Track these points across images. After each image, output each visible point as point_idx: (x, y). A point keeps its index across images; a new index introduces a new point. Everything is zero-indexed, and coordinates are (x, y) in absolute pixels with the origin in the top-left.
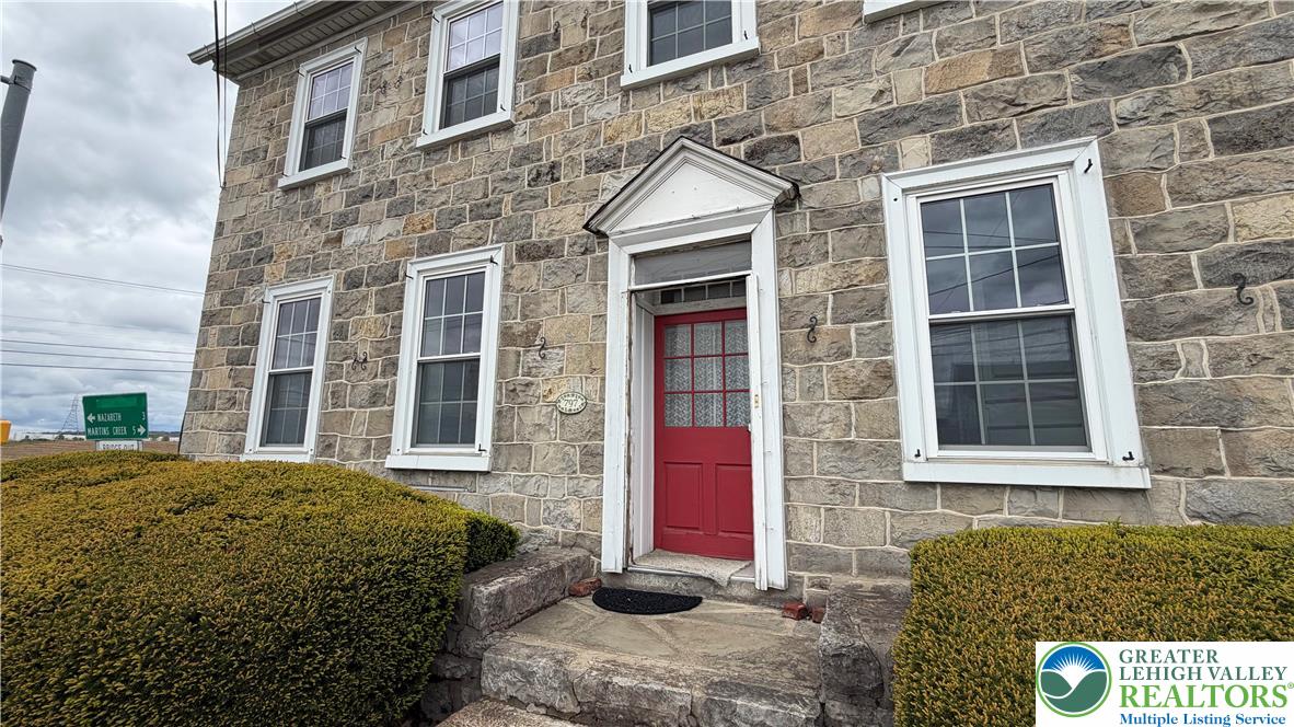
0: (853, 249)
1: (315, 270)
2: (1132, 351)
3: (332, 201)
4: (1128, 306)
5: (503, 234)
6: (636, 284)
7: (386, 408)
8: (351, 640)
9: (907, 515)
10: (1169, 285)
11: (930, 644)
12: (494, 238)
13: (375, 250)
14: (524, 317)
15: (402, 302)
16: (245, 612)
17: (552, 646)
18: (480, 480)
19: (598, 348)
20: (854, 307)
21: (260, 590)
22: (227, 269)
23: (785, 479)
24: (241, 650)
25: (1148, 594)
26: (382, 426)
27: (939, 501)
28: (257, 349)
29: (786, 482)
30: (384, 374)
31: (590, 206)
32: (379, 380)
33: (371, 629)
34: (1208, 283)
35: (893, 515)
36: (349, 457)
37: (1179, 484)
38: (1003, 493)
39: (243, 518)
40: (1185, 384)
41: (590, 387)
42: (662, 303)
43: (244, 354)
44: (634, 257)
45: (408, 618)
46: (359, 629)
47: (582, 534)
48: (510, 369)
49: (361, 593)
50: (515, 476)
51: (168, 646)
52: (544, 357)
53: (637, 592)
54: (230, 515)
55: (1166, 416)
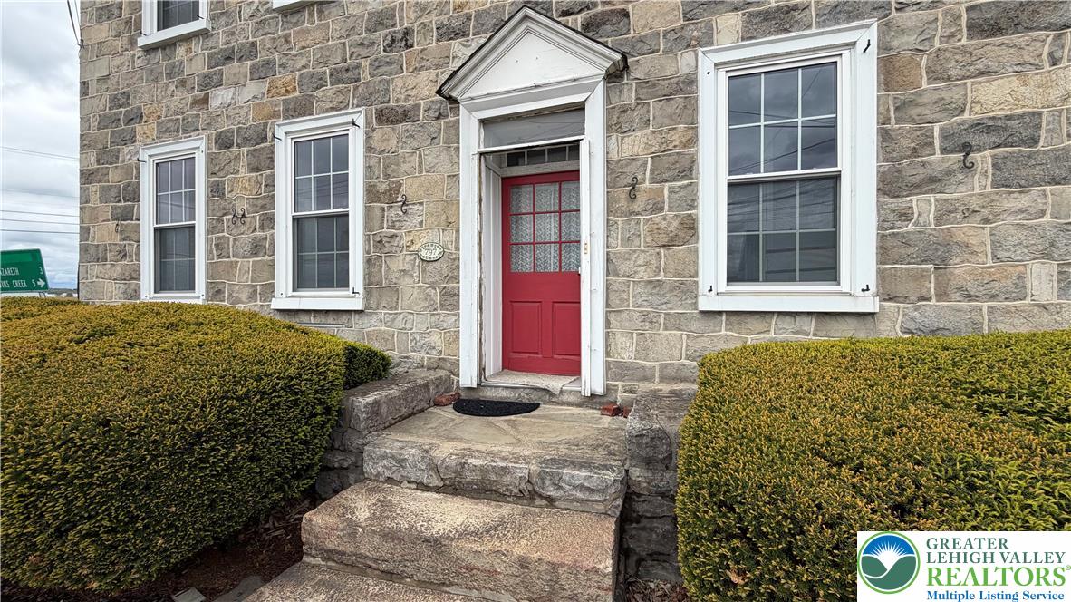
0: (670, 117)
1: (185, 131)
2: (880, 206)
3: (195, 62)
4: (882, 169)
5: (363, 98)
6: (485, 147)
7: (267, 258)
8: (249, 438)
9: (697, 337)
10: (915, 152)
11: (706, 420)
12: (355, 102)
13: (243, 113)
14: (387, 176)
15: (273, 162)
16: (150, 418)
17: (420, 440)
18: (355, 318)
19: (453, 204)
20: (669, 169)
21: (162, 401)
22: (99, 129)
23: (607, 312)
24: (151, 447)
25: (866, 380)
26: (265, 274)
27: (724, 325)
28: (139, 206)
29: (607, 314)
30: (262, 228)
31: (442, 73)
32: (258, 233)
33: (266, 430)
34: (944, 151)
35: (688, 336)
36: (238, 301)
37: (899, 308)
38: (772, 318)
39: (141, 345)
40: (913, 233)
41: (447, 238)
42: (508, 166)
43: (127, 210)
44: (483, 122)
45: (298, 422)
46: (255, 430)
47: (443, 359)
48: (376, 223)
49: (254, 401)
50: (385, 314)
51: (84, 445)
52: (405, 213)
53: (488, 401)
54: (129, 344)
55: (897, 257)
